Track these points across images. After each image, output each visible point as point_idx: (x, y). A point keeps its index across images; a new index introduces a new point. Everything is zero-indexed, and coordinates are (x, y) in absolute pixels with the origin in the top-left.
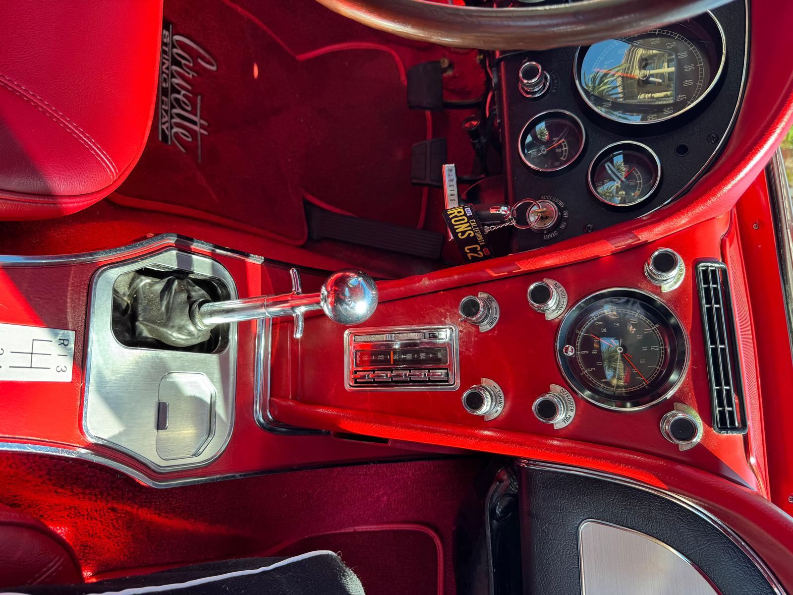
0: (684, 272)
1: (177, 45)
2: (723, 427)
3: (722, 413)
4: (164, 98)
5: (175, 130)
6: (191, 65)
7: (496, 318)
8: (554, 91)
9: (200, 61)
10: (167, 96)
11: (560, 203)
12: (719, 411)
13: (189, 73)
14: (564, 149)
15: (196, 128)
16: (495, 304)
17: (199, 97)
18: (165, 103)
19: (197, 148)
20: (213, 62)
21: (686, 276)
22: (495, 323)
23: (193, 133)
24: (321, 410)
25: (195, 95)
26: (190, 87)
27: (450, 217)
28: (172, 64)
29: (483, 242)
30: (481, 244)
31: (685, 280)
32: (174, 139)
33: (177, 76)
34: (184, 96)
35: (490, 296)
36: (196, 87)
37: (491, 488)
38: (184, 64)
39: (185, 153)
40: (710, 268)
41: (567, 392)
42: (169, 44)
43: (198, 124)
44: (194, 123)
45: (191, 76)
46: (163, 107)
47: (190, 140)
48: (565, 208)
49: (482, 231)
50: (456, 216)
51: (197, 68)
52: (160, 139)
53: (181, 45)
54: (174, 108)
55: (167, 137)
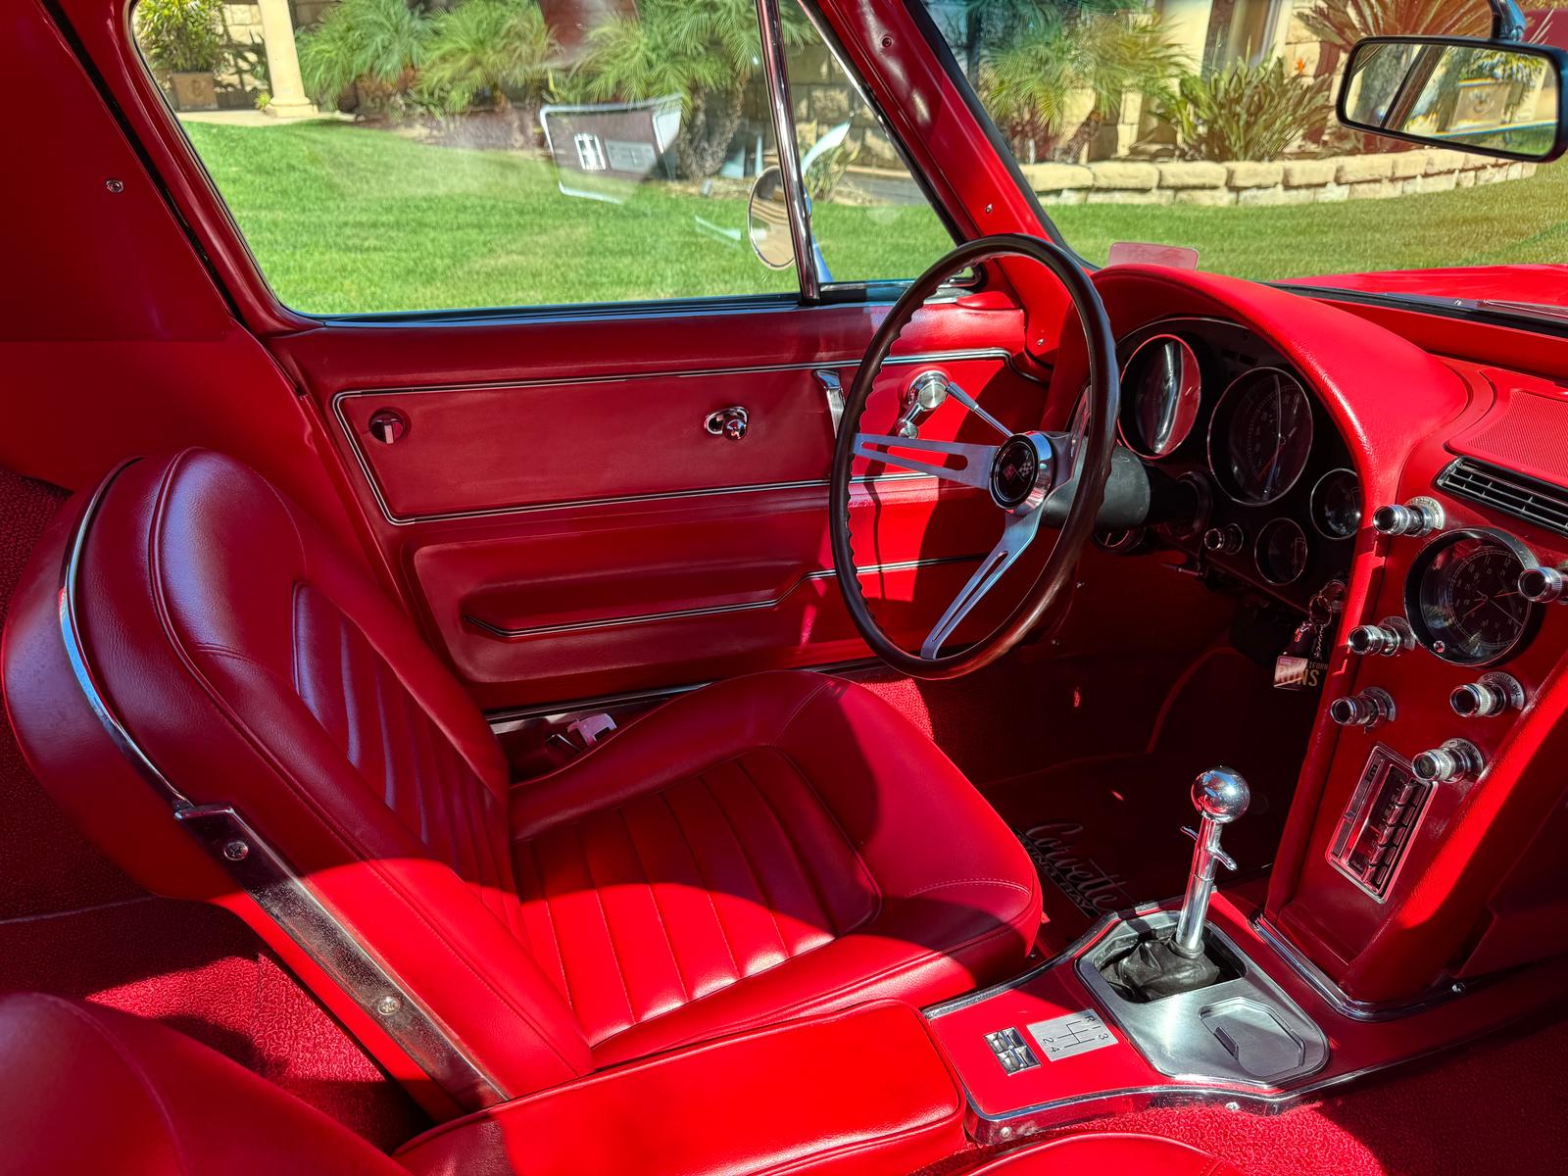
1: (1036, 839)
4: (1062, 884)
5: (1094, 900)
6: (1059, 842)
8: (1248, 525)
9: (1064, 833)
10: (1063, 881)
13: (1063, 850)
17: (1090, 860)
18: (1066, 888)
20: (1075, 824)
21: (1439, 501)
23: (1113, 891)
25: (1085, 860)
28: (1045, 855)
31: (1442, 504)
32: (1099, 907)
33: (1057, 860)
34: (1076, 869)
36: (1079, 855)
38: (1054, 846)
40: (1452, 473)
42: (1029, 843)
43: (1110, 881)
44: (1106, 883)
45: (1068, 850)
46: (1068, 891)
47: (1115, 898)
51: (1067, 840)
53: (1037, 835)
54: (1078, 885)
55: (1093, 910)
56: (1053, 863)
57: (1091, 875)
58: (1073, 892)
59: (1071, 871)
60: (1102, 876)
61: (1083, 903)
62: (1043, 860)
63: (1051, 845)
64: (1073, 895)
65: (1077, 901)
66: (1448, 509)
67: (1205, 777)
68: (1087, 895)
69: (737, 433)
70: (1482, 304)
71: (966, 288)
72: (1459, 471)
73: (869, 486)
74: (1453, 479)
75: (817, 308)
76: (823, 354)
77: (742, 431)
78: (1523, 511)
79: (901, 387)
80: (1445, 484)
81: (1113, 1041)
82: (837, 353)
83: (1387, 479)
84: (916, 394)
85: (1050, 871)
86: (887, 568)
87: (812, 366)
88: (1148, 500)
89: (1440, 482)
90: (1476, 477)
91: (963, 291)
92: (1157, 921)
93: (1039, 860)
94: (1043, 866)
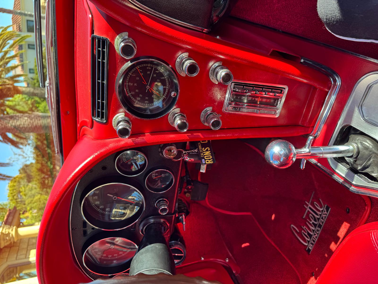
0: (113, 121)
1: (307, 241)
2: (104, 41)
3: (103, 48)
4: (321, 224)
5: (321, 209)
6: (303, 231)
7: (203, 113)
8: (154, 199)
9: (298, 231)
10: (320, 224)
11: (161, 155)
12: (105, 49)
13: (305, 228)
14: (154, 175)
15: (310, 206)
16: (202, 119)
17: (304, 217)
18: (322, 222)
19: (313, 198)
20: (292, 228)
21: (112, 119)
22: (204, 111)
23: (312, 204)
24: (305, 81)
25: (305, 219)
26: (307, 223)
27: (212, 160)
28: (312, 235)
29: (199, 144)
30: (200, 143)
31: (113, 117)
32: (323, 206)
33: (312, 230)
34: (311, 221)
35: (203, 123)
36: (305, 222)
37: (223, 14)
38: (306, 233)
39: (320, 198)
40: (100, 118)
41: (178, 72)
42: (310, 243)
43: (308, 207)
44: (310, 208)
46: (323, 221)
47: (315, 203)
48: (159, 152)
49: (199, 150)
50: (209, 159)
51: (301, 229)
52: (330, 209)
53: (305, 240)
54: (318, 218)
55: (326, 208)
56: (314, 231)
57: (310, 215)
58: (322, 218)
59: (313, 223)
60: (308, 211)
61: (325, 213)
62: (315, 235)
63: (306, 234)
64: (324, 218)
65: (325, 215)
66: (115, 113)
68: (320, 213)
78: (105, 82)
85: (318, 231)
89: (105, 121)
92: (342, 171)
93: (316, 236)
94: (318, 234)
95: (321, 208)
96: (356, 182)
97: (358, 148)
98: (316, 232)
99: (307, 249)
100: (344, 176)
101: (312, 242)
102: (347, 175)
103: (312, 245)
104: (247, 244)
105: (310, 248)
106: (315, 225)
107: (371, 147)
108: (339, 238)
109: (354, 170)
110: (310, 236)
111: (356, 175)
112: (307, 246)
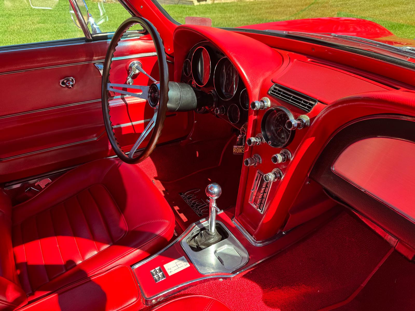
2: (310, 108)
3: (308, 107)
4: (193, 208)
6: (194, 195)
9: (195, 192)
17: (201, 199)
20: (198, 189)
26: (197, 200)
31: (270, 99)
34: (197, 203)
40: (273, 89)
43: (206, 205)
45: (196, 197)
47: (207, 210)
52: (199, 216)
53: (188, 194)
54: (197, 207)
55: (201, 214)
56: (191, 202)
57: (201, 204)
58: (196, 210)
59: (196, 203)
60: (204, 203)
61: (198, 212)
62: (189, 201)
63: (191, 197)
64: (196, 211)
65: (197, 212)
66: (272, 101)
67: (210, 186)
68: (199, 210)
69: (71, 86)
70: (288, 33)
71: (142, 33)
72: (275, 89)
73: (123, 99)
74: (273, 91)
75: (92, 42)
76: (95, 58)
77: (72, 85)
78: (290, 100)
79: (126, 67)
80: (271, 93)
81: (188, 265)
82: (99, 57)
83: (256, 91)
84: (131, 69)
85: (190, 204)
86: (134, 123)
87: (93, 62)
88: (196, 101)
89: (269, 92)
90: (279, 90)
91: (141, 34)
92: (206, 224)
93: (187, 201)
94: (188, 203)
95: (202, 212)
96: (196, 227)
97: (212, 235)
98: (190, 202)
99: (182, 193)
100: (202, 223)
101: (185, 198)
102: (202, 225)
103: (183, 197)
104: (198, 156)
105: (182, 195)
106: (194, 204)
107: (209, 241)
108: (180, 213)
109: (203, 229)
110: (189, 198)
111: (200, 229)
112: (184, 194)
